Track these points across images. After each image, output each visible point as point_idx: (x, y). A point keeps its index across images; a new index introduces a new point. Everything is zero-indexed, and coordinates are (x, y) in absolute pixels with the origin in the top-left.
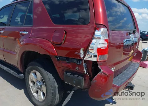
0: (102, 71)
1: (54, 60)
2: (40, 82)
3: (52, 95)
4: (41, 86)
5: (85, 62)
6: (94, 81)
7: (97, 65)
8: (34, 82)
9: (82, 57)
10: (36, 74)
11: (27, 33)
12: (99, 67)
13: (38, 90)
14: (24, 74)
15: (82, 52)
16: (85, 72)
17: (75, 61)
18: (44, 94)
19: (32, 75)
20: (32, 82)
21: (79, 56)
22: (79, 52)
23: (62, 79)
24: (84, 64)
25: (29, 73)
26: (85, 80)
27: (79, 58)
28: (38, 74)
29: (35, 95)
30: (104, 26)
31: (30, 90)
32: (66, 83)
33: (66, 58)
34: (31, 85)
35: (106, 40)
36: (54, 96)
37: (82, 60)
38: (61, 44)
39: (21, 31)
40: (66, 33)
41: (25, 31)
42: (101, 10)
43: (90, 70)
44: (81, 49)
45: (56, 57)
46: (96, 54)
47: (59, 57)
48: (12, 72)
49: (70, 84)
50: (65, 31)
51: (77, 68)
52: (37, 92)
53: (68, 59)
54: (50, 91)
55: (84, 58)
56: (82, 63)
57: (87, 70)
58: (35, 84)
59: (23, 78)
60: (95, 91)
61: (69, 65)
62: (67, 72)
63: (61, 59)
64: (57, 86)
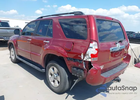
0: (94, 67)
1: (66, 60)
2: (56, 75)
3: (64, 82)
4: (57, 77)
5: (84, 62)
6: (89, 73)
7: (91, 63)
8: (52, 74)
9: (82, 58)
10: (53, 69)
11: (48, 42)
12: (92, 65)
13: (54, 80)
14: (45, 69)
15: (82, 55)
16: (85, 68)
17: (79, 61)
18: (59, 82)
19: (51, 70)
20: (50, 74)
21: (81, 58)
22: (81, 55)
23: (70, 72)
24: (84, 63)
25: (49, 68)
26: (84, 72)
27: (81, 59)
28: (55, 69)
29: (52, 83)
30: (96, 41)
31: (49, 80)
32: (73, 74)
33: (73, 59)
34: (50, 76)
35: (96, 49)
36: (65, 83)
37: (82, 60)
38: (70, 50)
39: (44, 40)
40: (73, 44)
41: (47, 40)
42: (94, 28)
43: (87, 67)
44: (82, 54)
45: (67, 58)
46: (90, 57)
47: (69, 58)
48: (36, 67)
49: (75, 75)
50: (73, 43)
51: (80, 65)
52: (54, 81)
53: (74, 60)
54: (63, 80)
55: (83, 59)
56: (83, 62)
57: (85, 66)
58: (53, 75)
59: (45, 71)
60: (90, 79)
61: (75, 63)
62: (73, 68)
63: (70, 59)
64: (67, 76)
